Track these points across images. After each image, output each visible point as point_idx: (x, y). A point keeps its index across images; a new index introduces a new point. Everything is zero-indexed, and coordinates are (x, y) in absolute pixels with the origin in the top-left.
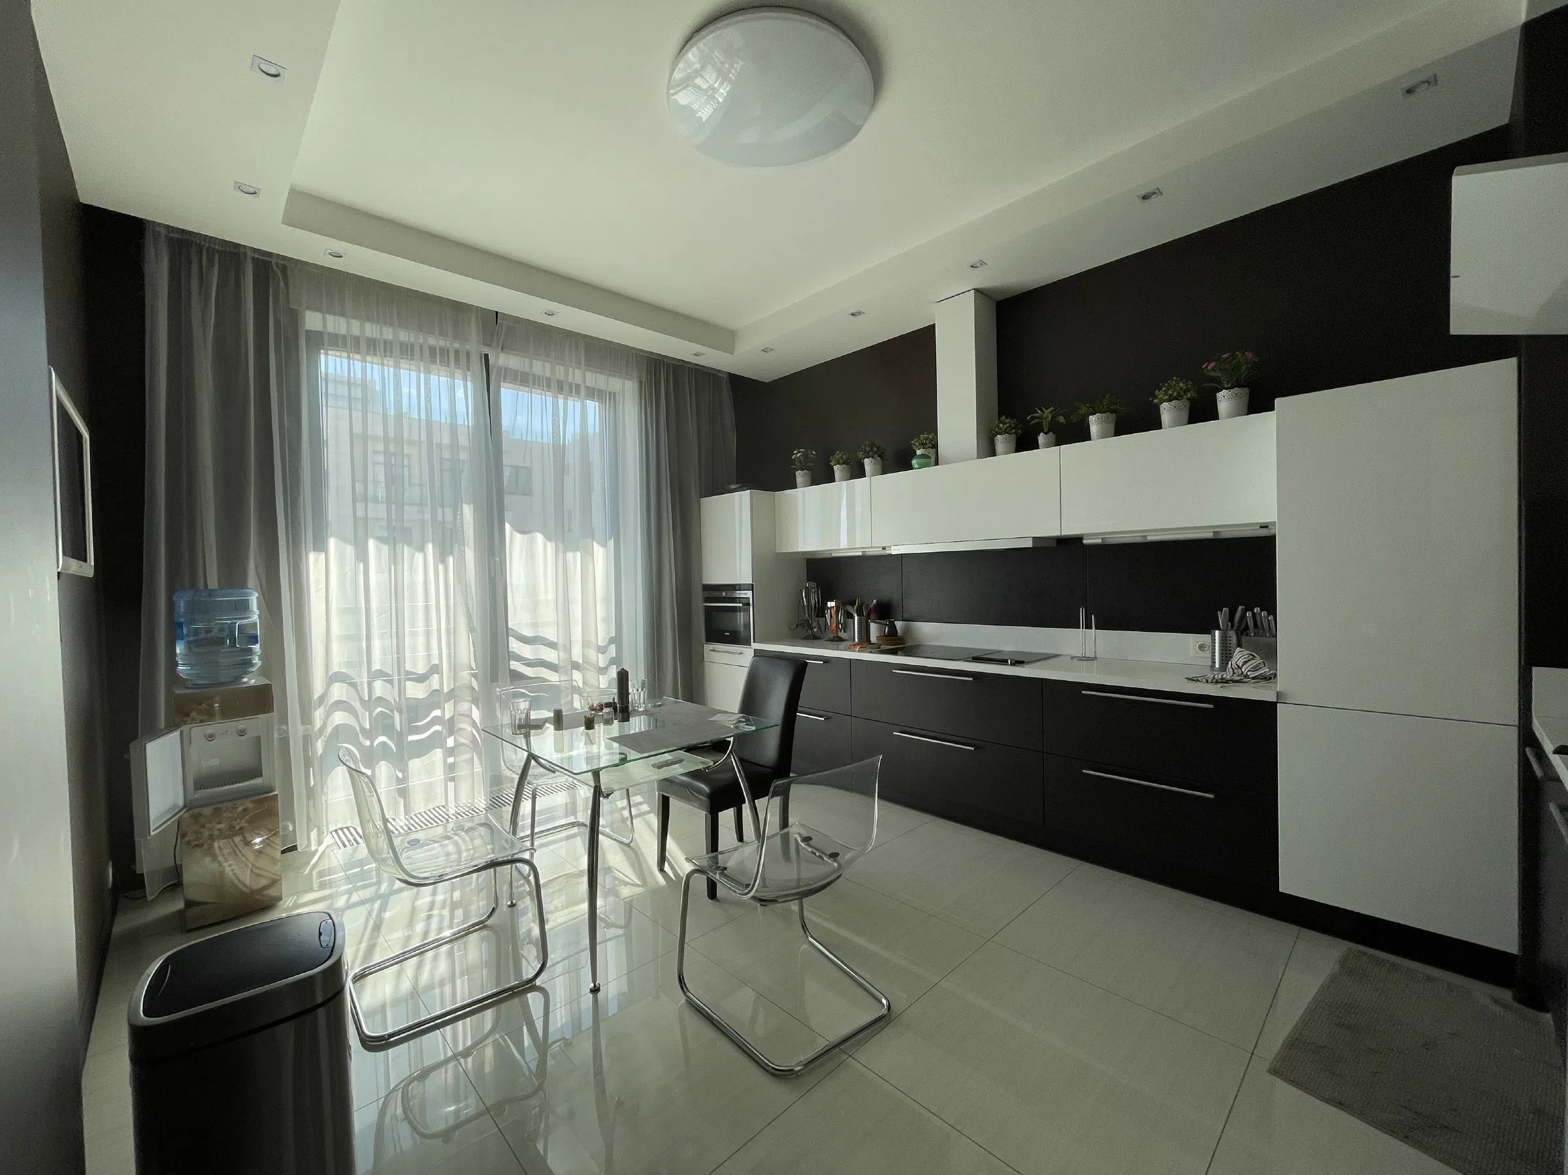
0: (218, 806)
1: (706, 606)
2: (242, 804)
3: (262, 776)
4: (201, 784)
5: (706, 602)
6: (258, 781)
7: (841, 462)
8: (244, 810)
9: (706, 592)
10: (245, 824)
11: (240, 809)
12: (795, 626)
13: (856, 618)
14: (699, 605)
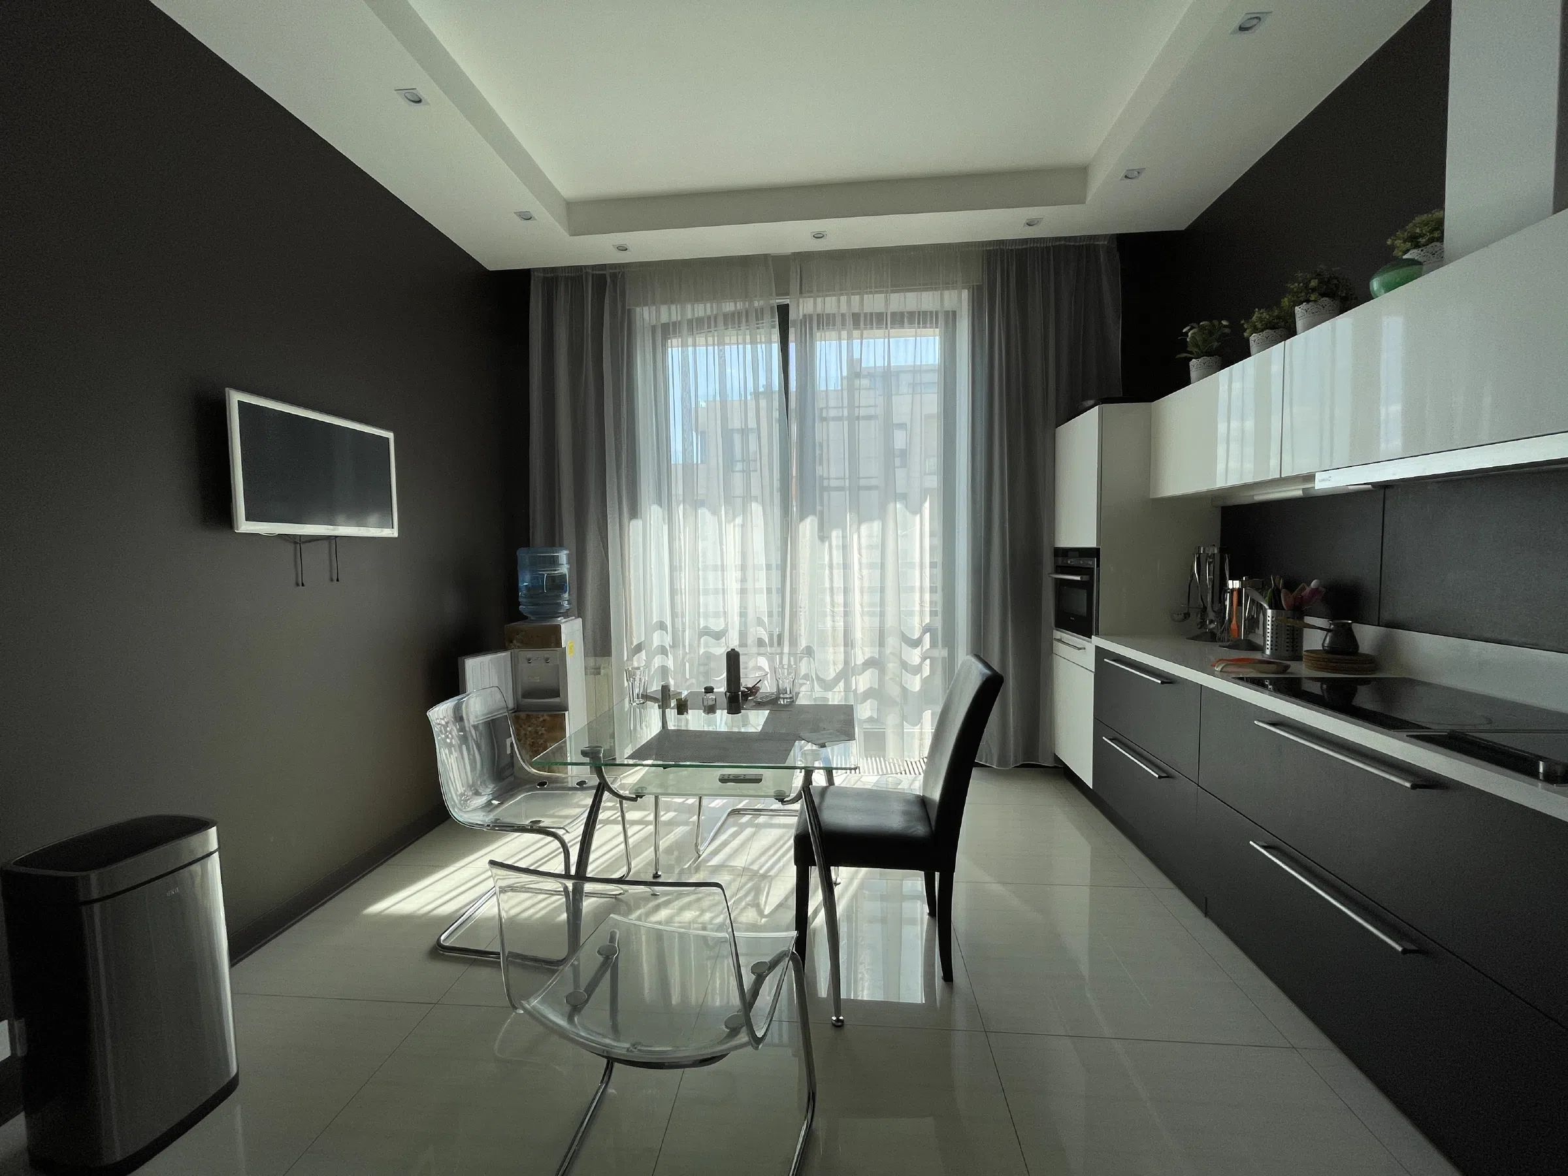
0: (530, 713)
1: (1056, 579)
2: (543, 716)
3: (559, 696)
4: (528, 694)
5: (1057, 572)
6: (557, 700)
7: (1259, 326)
8: (544, 720)
9: (1060, 559)
10: (544, 732)
11: (541, 719)
12: (1182, 616)
13: (1269, 612)
14: (1049, 577)
